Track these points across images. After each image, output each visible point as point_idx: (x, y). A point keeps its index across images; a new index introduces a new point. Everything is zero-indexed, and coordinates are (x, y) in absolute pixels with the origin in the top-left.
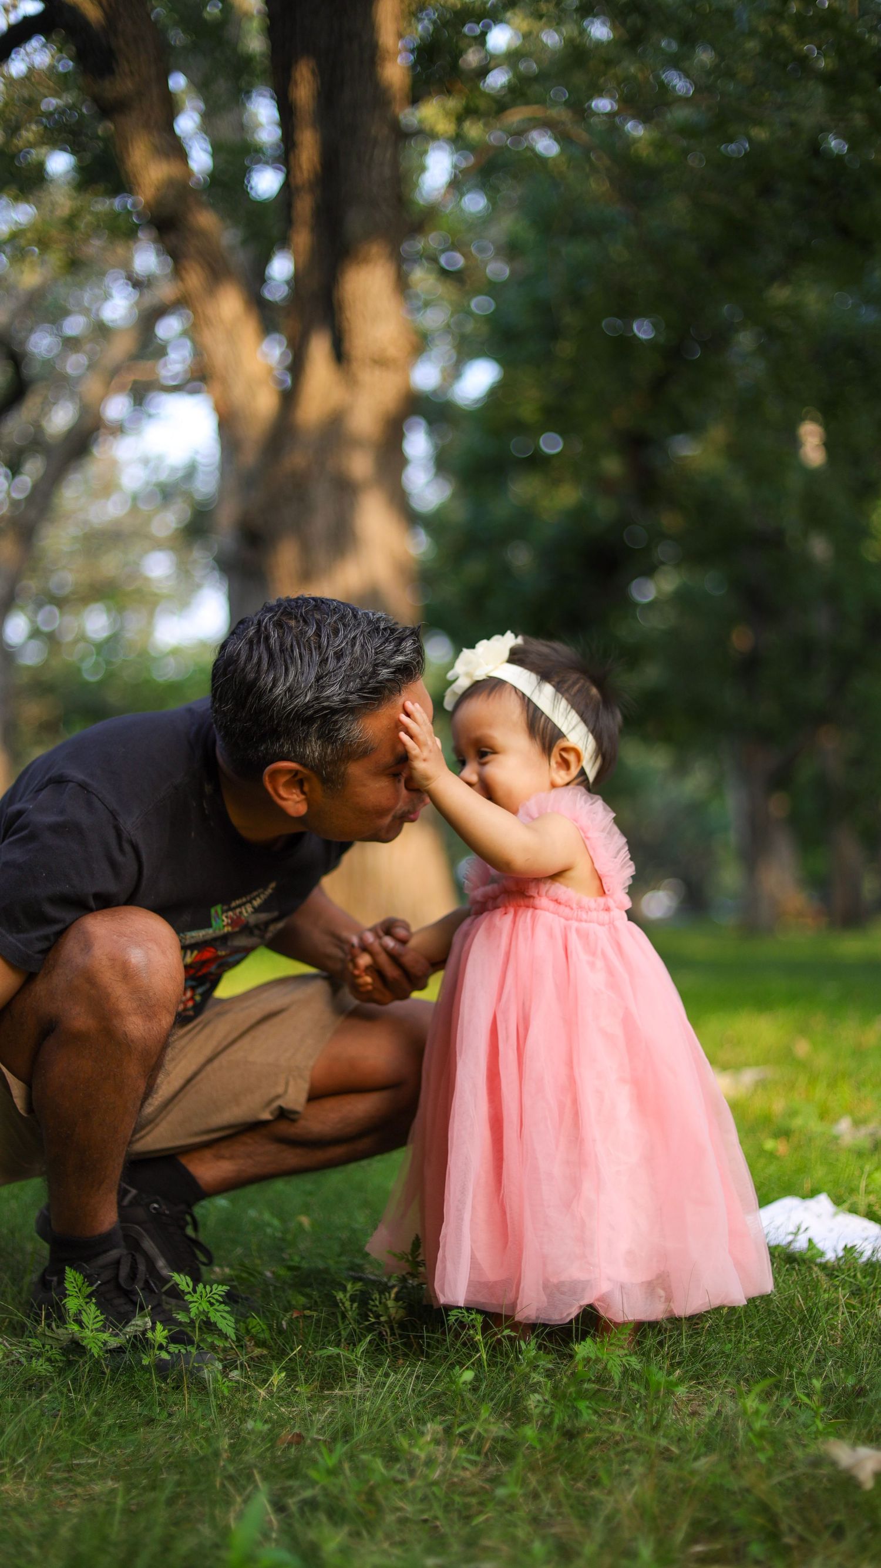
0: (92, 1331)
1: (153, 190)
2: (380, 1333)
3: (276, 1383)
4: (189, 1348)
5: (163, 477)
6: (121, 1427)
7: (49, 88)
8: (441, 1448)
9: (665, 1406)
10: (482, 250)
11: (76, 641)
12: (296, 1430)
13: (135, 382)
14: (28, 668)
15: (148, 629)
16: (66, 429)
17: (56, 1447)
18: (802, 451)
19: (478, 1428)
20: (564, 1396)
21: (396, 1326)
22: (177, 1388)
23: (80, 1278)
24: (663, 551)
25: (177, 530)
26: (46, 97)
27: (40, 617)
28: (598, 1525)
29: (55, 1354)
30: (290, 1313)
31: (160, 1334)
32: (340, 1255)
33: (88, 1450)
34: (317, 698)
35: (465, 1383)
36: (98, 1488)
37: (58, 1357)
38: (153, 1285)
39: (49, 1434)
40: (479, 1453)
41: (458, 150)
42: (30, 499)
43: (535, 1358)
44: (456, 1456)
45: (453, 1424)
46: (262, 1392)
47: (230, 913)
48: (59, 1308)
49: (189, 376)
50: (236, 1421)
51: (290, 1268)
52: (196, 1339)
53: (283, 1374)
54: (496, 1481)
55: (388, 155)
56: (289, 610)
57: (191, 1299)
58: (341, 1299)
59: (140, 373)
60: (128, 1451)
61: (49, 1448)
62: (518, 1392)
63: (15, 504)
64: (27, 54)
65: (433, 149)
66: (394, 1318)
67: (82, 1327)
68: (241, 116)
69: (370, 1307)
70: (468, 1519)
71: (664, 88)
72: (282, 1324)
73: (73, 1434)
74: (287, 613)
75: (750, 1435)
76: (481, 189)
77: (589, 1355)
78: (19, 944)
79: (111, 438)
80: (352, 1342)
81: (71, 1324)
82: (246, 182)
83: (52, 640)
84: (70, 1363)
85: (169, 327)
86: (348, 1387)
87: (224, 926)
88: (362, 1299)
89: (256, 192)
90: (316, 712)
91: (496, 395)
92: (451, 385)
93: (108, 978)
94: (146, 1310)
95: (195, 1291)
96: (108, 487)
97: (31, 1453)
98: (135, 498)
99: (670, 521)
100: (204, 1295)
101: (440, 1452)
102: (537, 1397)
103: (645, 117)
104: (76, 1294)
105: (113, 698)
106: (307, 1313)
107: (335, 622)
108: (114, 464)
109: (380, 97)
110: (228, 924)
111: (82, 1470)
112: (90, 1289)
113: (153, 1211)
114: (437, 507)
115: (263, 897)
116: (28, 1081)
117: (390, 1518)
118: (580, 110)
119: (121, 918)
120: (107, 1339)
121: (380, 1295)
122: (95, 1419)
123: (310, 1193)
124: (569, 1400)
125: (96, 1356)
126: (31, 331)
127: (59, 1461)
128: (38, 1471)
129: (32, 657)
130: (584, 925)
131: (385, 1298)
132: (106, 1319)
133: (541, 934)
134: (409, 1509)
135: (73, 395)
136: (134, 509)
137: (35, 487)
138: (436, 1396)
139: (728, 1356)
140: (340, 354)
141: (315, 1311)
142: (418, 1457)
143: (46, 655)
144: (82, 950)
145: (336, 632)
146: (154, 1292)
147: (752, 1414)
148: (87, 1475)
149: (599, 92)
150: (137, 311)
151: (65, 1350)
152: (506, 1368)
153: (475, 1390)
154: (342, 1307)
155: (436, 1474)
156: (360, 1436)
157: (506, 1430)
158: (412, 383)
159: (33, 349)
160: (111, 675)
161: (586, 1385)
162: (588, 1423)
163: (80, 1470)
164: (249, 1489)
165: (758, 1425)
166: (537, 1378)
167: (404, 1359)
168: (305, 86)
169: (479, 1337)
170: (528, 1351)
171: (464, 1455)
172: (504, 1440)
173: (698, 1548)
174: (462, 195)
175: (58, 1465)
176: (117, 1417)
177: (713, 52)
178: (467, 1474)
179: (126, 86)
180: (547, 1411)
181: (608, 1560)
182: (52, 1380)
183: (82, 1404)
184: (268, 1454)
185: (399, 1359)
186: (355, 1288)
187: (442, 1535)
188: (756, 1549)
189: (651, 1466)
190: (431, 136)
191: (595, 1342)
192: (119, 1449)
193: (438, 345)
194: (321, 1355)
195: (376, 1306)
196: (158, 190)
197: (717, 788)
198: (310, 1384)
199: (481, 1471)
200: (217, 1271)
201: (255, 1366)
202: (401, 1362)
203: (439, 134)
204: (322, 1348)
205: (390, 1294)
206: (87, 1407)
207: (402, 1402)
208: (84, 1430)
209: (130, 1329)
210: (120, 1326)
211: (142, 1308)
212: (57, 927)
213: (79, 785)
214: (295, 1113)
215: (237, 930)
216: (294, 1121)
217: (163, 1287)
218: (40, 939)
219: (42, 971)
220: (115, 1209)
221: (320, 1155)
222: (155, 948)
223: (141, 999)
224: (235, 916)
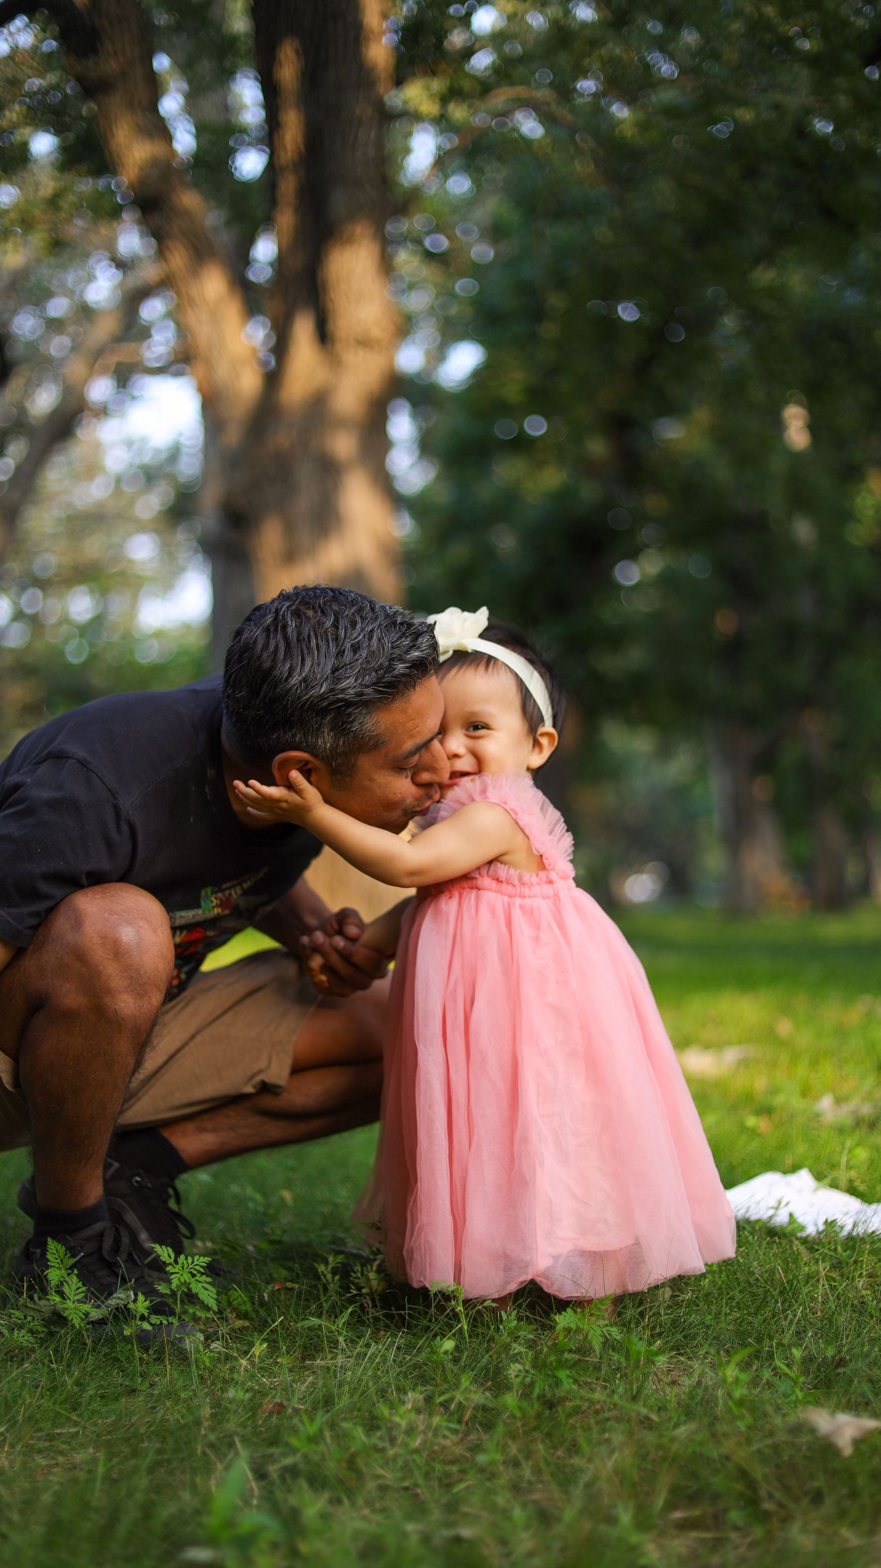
0: (74, 1302)
1: (136, 170)
2: (362, 1305)
3: (257, 1354)
4: (171, 1319)
5: (147, 459)
6: (102, 1397)
7: (32, 68)
8: (421, 1417)
9: (646, 1376)
10: (466, 232)
11: (60, 623)
12: (278, 1400)
13: (119, 364)
14: (11, 650)
15: (132, 611)
16: (49, 411)
17: (38, 1416)
18: (786, 435)
19: (459, 1397)
20: (545, 1365)
21: (377, 1298)
22: (159, 1359)
23: (62, 1249)
24: (646, 533)
25: (160, 512)
26: (29, 77)
27: (24, 600)
28: (578, 1492)
29: (36, 1325)
30: (272, 1285)
31: (142, 1305)
32: (322, 1229)
33: (69, 1419)
34: (332, 690)
35: (446, 1352)
36: (80, 1457)
37: (40, 1329)
38: (136, 1257)
39: (31, 1403)
40: (459, 1422)
41: (442, 132)
42: (14, 481)
43: (516, 1328)
44: (437, 1424)
45: (433, 1394)
46: (244, 1362)
47: (220, 895)
48: (41, 1280)
49: (172, 358)
50: (218, 1391)
51: (272, 1242)
52: (178, 1309)
53: (265, 1345)
54: (477, 1448)
55: (372, 135)
56: (307, 599)
57: (173, 1271)
58: (323, 1272)
59: (122, 355)
60: (109, 1420)
61: (30, 1418)
62: (499, 1363)
64: (11, 34)
65: (418, 131)
66: (376, 1290)
67: (64, 1298)
68: (225, 97)
69: (351, 1279)
70: (448, 1486)
71: (647, 67)
72: (264, 1297)
73: (54, 1403)
74: (305, 603)
75: (730, 1403)
76: (465, 171)
77: (570, 1325)
78: (10, 919)
79: (95, 420)
80: (334, 1313)
81: (53, 1295)
82: (230, 163)
83: (35, 622)
84: (51, 1334)
85: (153, 309)
86: (329, 1357)
87: (213, 907)
88: (344, 1272)
89: (240, 173)
90: (330, 704)
91: (480, 377)
92: (435, 367)
93: (99, 955)
94: (129, 1284)
95: (176, 1262)
96: (92, 469)
97: (13, 1423)
98: (119, 480)
99: (654, 503)
100: (186, 1266)
101: (421, 1421)
102: (518, 1366)
103: (630, 99)
104: (58, 1266)
105: (97, 680)
106: (289, 1285)
107: (353, 614)
108: (98, 446)
109: (365, 77)
110: (217, 906)
111: (64, 1439)
112: (73, 1261)
113: (135, 1184)
114: (421, 489)
115: (254, 880)
116: (15, 1058)
117: (371, 1485)
118: (565, 92)
119: (112, 896)
120: (88, 1310)
121: (362, 1267)
122: (76, 1389)
123: (293, 1169)
124: (550, 1369)
125: (78, 1327)
126: (15, 312)
127: (41, 1430)
128: (19, 1439)
129: (15, 639)
131: (367, 1271)
132: (88, 1290)
133: (485, 913)
134: (390, 1476)
135: (56, 377)
136: (118, 491)
137: (18, 469)
138: (417, 1366)
139: (708, 1327)
140: (324, 335)
141: (297, 1283)
142: (398, 1425)
143: (28, 639)
144: (73, 927)
145: (354, 624)
146: (138, 1264)
147: (732, 1383)
148: (69, 1444)
149: (584, 73)
150: (120, 292)
151: (46, 1321)
152: (487, 1338)
153: (456, 1360)
154: (324, 1280)
155: (417, 1443)
156: (342, 1405)
157: (486, 1399)
158: (396, 365)
159: (16, 330)
160: (94, 658)
161: (566, 1355)
162: (568, 1392)
163: (62, 1439)
164: (230, 1456)
165: (737, 1394)
166: (517, 1348)
167: (385, 1330)
168: (289, 67)
169: (460, 1308)
170: (509, 1321)
171: (444, 1424)
172: (485, 1409)
173: (678, 1515)
174: (446, 177)
175: (39, 1434)
176: (98, 1388)
177: (698, 35)
178: (448, 1442)
179: (111, 66)
180: (528, 1380)
181: (587, 1526)
182: (33, 1350)
183: (63, 1374)
184: (249, 1423)
185: (380, 1330)
186: (337, 1261)
187: (423, 1502)
188: (735, 1516)
189: (631, 1434)
190: (416, 117)
191: (575, 1312)
192: (100, 1418)
193: (421, 328)
194: (302, 1326)
195: (358, 1278)
196: (141, 169)
197: (701, 771)
198: (291, 1355)
199: (462, 1440)
200: (199, 1243)
201: (237, 1337)
202: (382, 1333)
203: (424, 115)
204: (303, 1319)
205: (372, 1266)
206: (69, 1377)
207: (383, 1371)
208: (66, 1400)
209: (112, 1302)
210: (102, 1298)
211: (124, 1281)
212: (48, 904)
213: (80, 762)
214: (278, 1087)
215: (227, 912)
216: (277, 1094)
217: (145, 1259)
218: (30, 915)
219: (31, 947)
220: (101, 1183)
221: (303, 1127)
222: (146, 926)
223: (132, 977)
224: (224, 898)
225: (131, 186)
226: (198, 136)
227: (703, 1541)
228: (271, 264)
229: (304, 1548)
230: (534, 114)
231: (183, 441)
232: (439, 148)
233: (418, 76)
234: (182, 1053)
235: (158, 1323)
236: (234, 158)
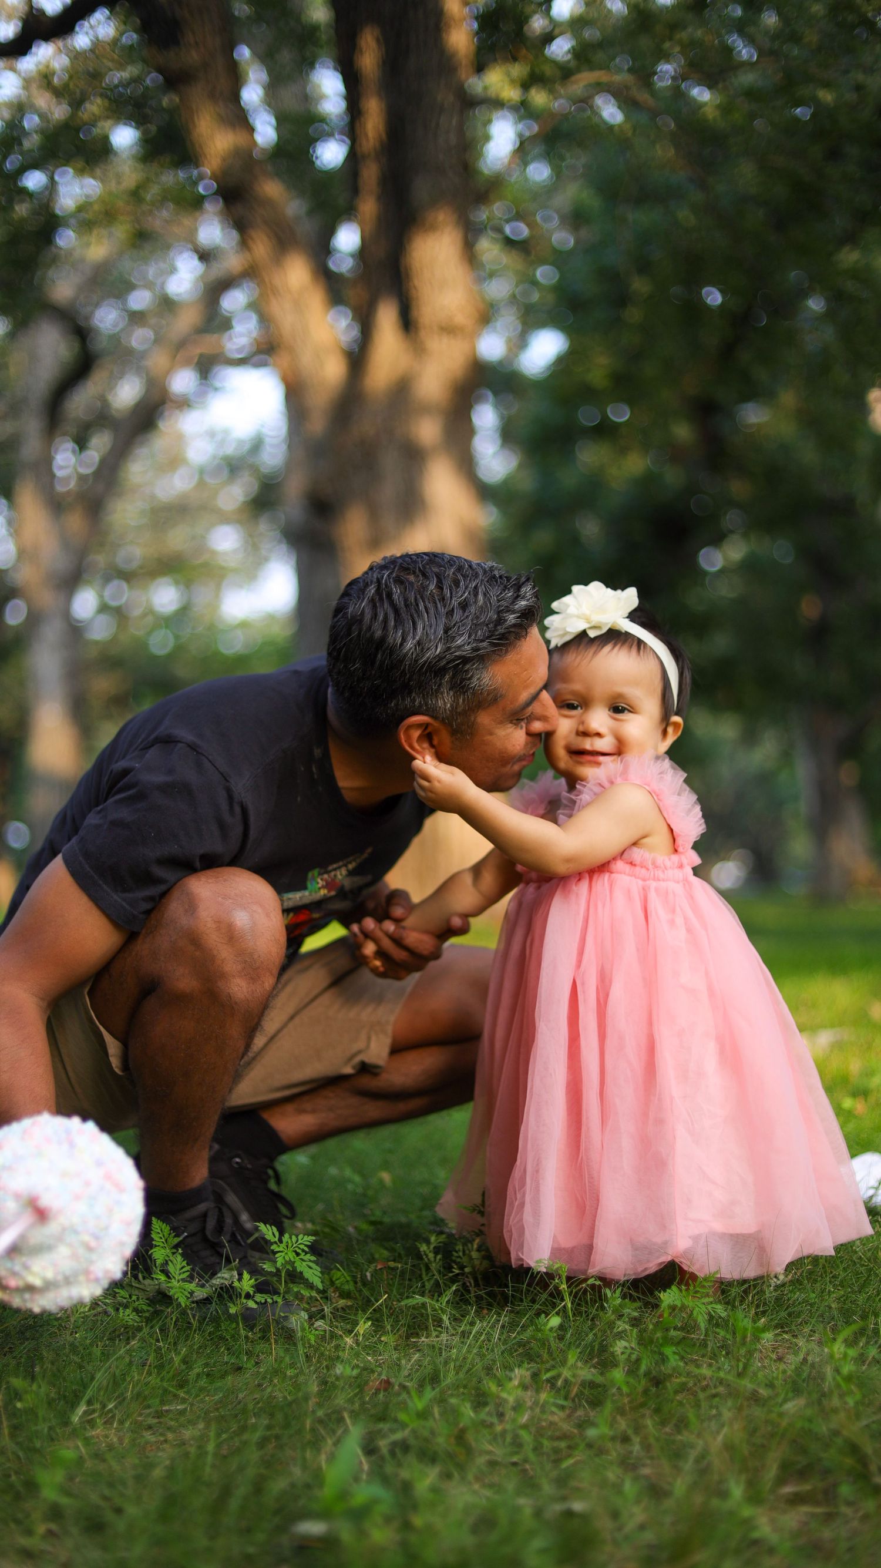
0: (179, 1281)
1: (219, 160)
2: (464, 1284)
3: (362, 1332)
4: (275, 1298)
5: (230, 450)
6: (208, 1375)
7: (113, 60)
8: (529, 1393)
9: (750, 1353)
10: (547, 219)
11: (144, 615)
12: (384, 1377)
13: (201, 356)
14: (97, 643)
15: (215, 604)
16: (133, 403)
17: (146, 1393)
18: (871, 418)
19: (566, 1373)
20: (651, 1341)
21: (479, 1277)
22: (264, 1338)
23: (166, 1229)
24: (731, 518)
25: (245, 502)
26: (111, 70)
27: (107, 593)
28: (688, 1465)
29: (142, 1304)
30: (374, 1265)
31: (247, 1283)
32: (422, 1209)
33: (175, 1396)
34: (449, 648)
35: (551, 1329)
36: (188, 1433)
37: (145, 1308)
38: (239, 1238)
39: (139, 1380)
40: (566, 1398)
41: (521, 119)
42: (98, 474)
43: (620, 1305)
44: (544, 1400)
45: (540, 1370)
46: (349, 1340)
47: (326, 876)
48: (145, 1261)
49: (255, 349)
50: (323, 1368)
51: (373, 1223)
52: (282, 1289)
53: (370, 1323)
54: (583, 1425)
55: (454, 122)
56: (405, 565)
57: (277, 1249)
58: (424, 1251)
59: (206, 345)
60: (217, 1397)
61: (139, 1395)
62: (603, 1340)
63: (82, 478)
64: (92, 27)
65: (498, 118)
66: (478, 1269)
67: (169, 1277)
68: (305, 88)
69: (454, 1258)
70: (557, 1462)
71: (728, 51)
72: (366, 1276)
73: (162, 1380)
74: (406, 569)
75: (838, 1378)
76: (545, 158)
77: (675, 1303)
78: (124, 904)
79: (177, 412)
80: (437, 1291)
81: (158, 1274)
82: (311, 151)
83: (118, 613)
84: (157, 1313)
85: (234, 301)
86: (434, 1334)
87: (320, 888)
88: (445, 1251)
89: (322, 163)
90: (448, 663)
91: (563, 364)
92: (516, 356)
93: (213, 939)
94: (233, 1264)
95: (281, 1241)
96: (175, 461)
97: (121, 1400)
98: (202, 471)
99: (738, 488)
100: (290, 1245)
101: (528, 1396)
102: (623, 1343)
103: (710, 81)
104: (162, 1245)
105: (182, 672)
106: (392, 1264)
107: (454, 573)
108: (180, 438)
109: (446, 64)
110: (323, 887)
111: (171, 1416)
112: (177, 1240)
113: (235, 1166)
114: (504, 477)
115: (358, 861)
116: (125, 1042)
117: (481, 1460)
118: (645, 75)
119: (225, 880)
120: (193, 1289)
121: (463, 1246)
122: (184, 1367)
123: (390, 1151)
124: (656, 1346)
125: (184, 1306)
126: (97, 305)
127: (149, 1407)
128: (128, 1416)
129: (100, 631)
130: (663, 884)
131: (469, 1250)
132: (193, 1270)
133: (619, 896)
134: (499, 1452)
135: (139, 370)
136: (201, 484)
137: (103, 462)
138: (521, 1344)
139: (812, 1305)
140: (408, 322)
141: (399, 1262)
142: (506, 1401)
143: (114, 630)
144: (186, 911)
145: (457, 583)
146: (241, 1245)
147: (840, 1359)
148: (177, 1420)
149: (666, 57)
150: (202, 284)
151: (151, 1301)
152: (591, 1316)
153: (561, 1338)
154: (426, 1260)
155: (524, 1418)
156: (449, 1381)
157: (593, 1375)
158: (478, 353)
159: (98, 324)
160: (179, 649)
161: (672, 1333)
162: (674, 1369)
163: (170, 1416)
164: (339, 1432)
165: (847, 1368)
166: (622, 1326)
167: (488, 1309)
168: (370, 55)
169: (564, 1286)
170: (614, 1299)
171: (552, 1400)
172: (592, 1385)
173: (788, 1490)
174: (526, 164)
175: (148, 1411)
176: (207, 1365)
177: (777, 18)
178: (556, 1419)
179: (192, 57)
180: (634, 1357)
181: (698, 1499)
182: (139, 1329)
183: (170, 1352)
184: (356, 1399)
185: (483, 1308)
186: (439, 1241)
187: (532, 1478)
188: (845, 1490)
189: (740, 1409)
190: (498, 104)
191: (681, 1290)
192: (208, 1395)
193: (503, 316)
194: (406, 1305)
195: (459, 1257)
196: (224, 160)
197: (786, 756)
198: (395, 1334)
199: (569, 1416)
200: (299, 1225)
201: (341, 1316)
202: (485, 1311)
203: (505, 101)
204: (408, 1297)
205: (472, 1246)
206: (175, 1355)
207: (488, 1349)
208: (174, 1376)
209: (216, 1281)
210: (207, 1277)
211: (228, 1261)
212: (162, 888)
213: (189, 746)
214: (377, 1067)
215: (333, 893)
216: (376, 1075)
217: (248, 1239)
218: (145, 899)
219: (144, 931)
220: (206, 1165)
221: (402, 1107)
222: (260, 910)
223: (246, 962)
224: (330, 879)
225: (214, 177)
226: (278, 128)
227: (813, 1515)
228: (353, 256)
229: (418, 1521)
230: (612, 99)
231: (265, 431)
232: (520, 135)
233: (500, 62)
234: (280, 1035)
235: (263, 1301)
236: (315, 147)
